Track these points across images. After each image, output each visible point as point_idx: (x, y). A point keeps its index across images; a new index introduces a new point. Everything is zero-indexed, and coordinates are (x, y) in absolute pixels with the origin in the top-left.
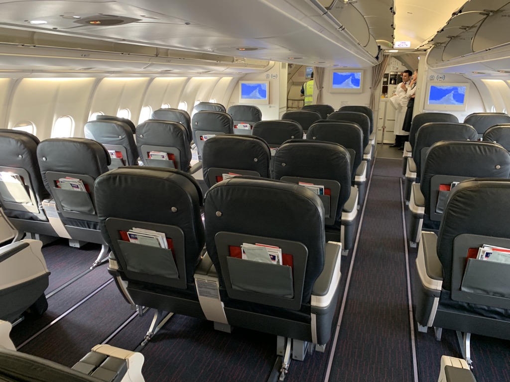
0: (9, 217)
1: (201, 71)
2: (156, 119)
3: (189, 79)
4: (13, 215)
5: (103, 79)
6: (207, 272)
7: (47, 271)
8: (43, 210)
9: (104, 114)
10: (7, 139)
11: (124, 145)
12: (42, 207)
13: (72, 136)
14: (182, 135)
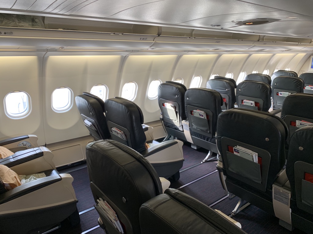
0: (165, 126)
1: (284, 50)
2: (248, 79)
3: (274, 55)
4: (167, 126)
5: (222, 55)
6: (283, 186)
7: (183, 159)
8: (182, 126)
9: (218, 76)
10: (172, 87)
11: (228, 94)
12: (182, 124)
13: (200, 87)
14: (267, 91)
